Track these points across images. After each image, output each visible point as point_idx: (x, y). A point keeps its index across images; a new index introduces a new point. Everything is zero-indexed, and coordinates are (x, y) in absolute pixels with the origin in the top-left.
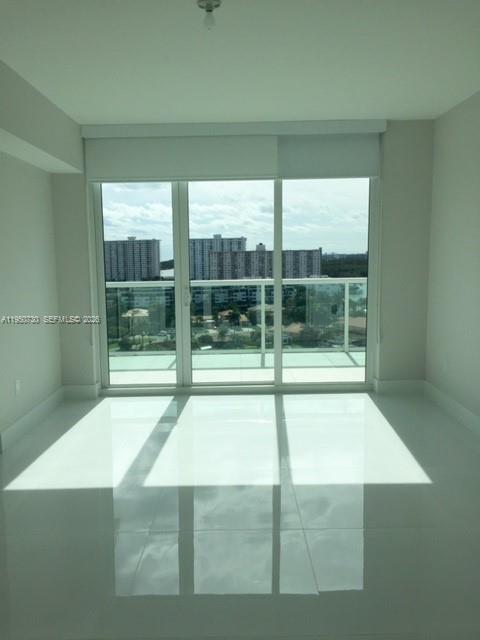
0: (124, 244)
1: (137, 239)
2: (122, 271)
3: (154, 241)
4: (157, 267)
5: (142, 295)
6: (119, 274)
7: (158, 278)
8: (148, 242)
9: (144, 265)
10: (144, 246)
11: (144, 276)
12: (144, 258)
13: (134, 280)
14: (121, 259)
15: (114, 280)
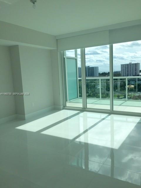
0: (128, 65)
1: (132, 63)
2: (127, 73)
3: (138, 63)
4: (138, 72)
5: (132, 81)
6: (126, 74)
7: (138, 75)
8: (136, 64)
9: (134, 71)
10: (134, 65)
11: (134, 74)
12: (134, 69)
13: (131, 76)
14: (127, 69)
15: (124, 76)
